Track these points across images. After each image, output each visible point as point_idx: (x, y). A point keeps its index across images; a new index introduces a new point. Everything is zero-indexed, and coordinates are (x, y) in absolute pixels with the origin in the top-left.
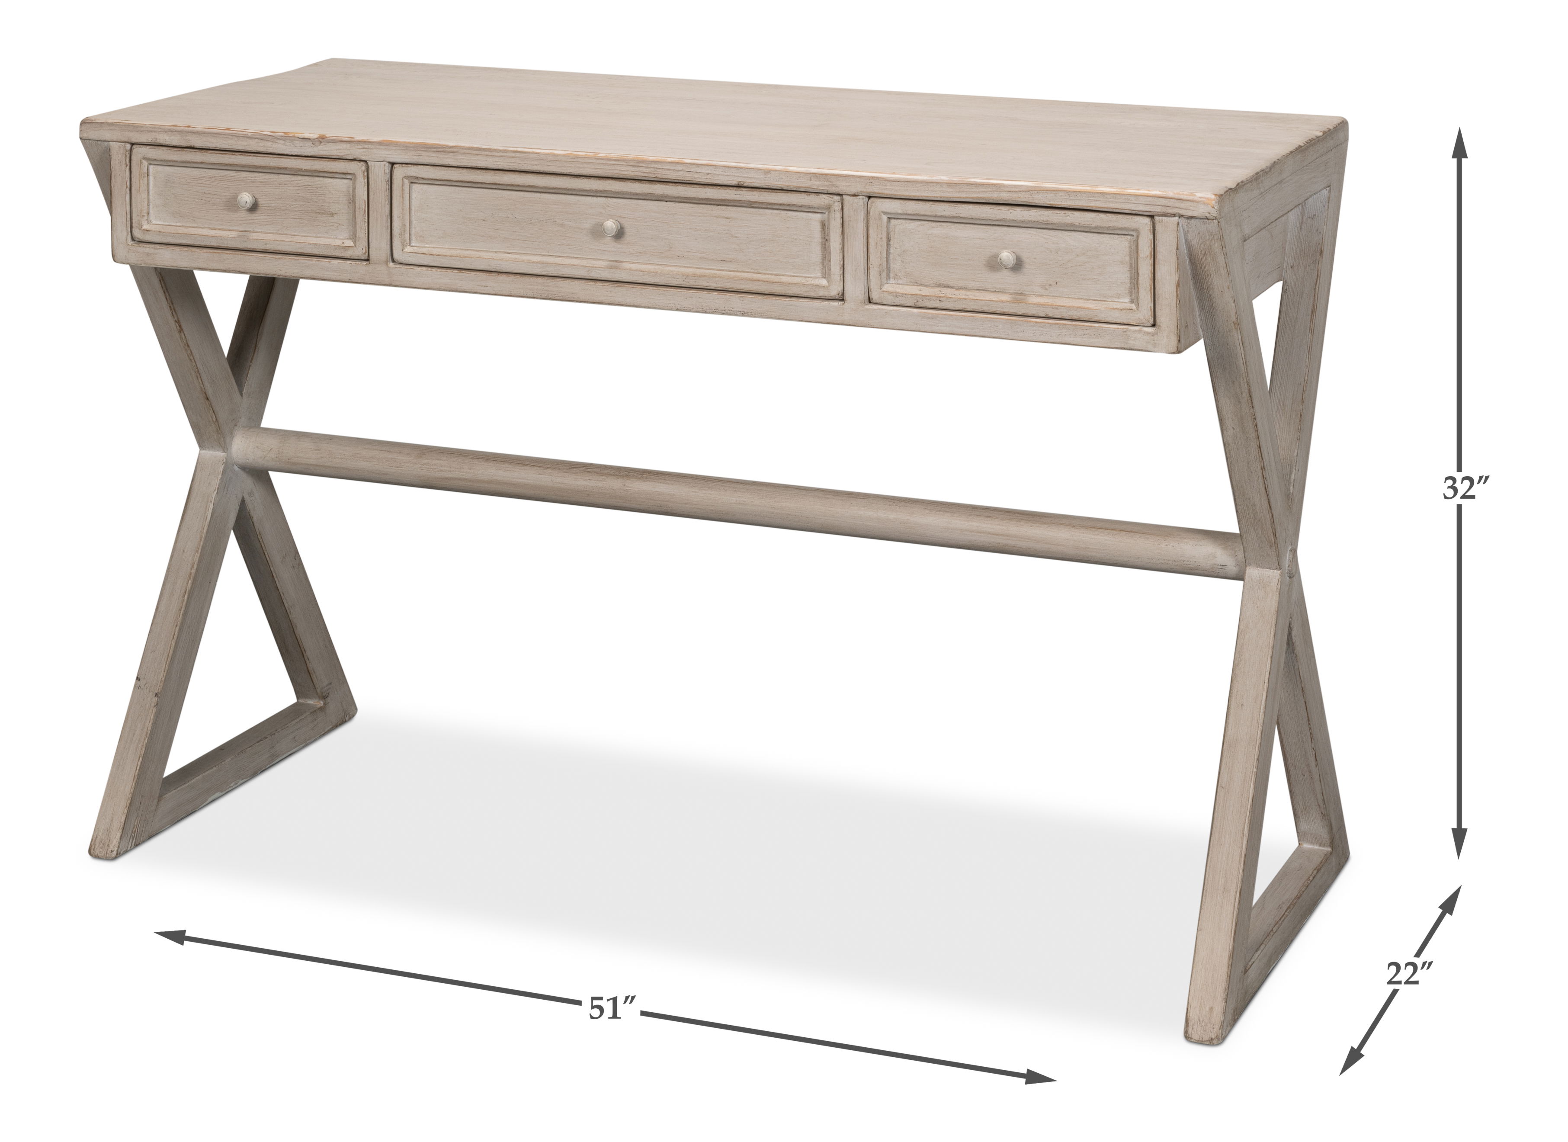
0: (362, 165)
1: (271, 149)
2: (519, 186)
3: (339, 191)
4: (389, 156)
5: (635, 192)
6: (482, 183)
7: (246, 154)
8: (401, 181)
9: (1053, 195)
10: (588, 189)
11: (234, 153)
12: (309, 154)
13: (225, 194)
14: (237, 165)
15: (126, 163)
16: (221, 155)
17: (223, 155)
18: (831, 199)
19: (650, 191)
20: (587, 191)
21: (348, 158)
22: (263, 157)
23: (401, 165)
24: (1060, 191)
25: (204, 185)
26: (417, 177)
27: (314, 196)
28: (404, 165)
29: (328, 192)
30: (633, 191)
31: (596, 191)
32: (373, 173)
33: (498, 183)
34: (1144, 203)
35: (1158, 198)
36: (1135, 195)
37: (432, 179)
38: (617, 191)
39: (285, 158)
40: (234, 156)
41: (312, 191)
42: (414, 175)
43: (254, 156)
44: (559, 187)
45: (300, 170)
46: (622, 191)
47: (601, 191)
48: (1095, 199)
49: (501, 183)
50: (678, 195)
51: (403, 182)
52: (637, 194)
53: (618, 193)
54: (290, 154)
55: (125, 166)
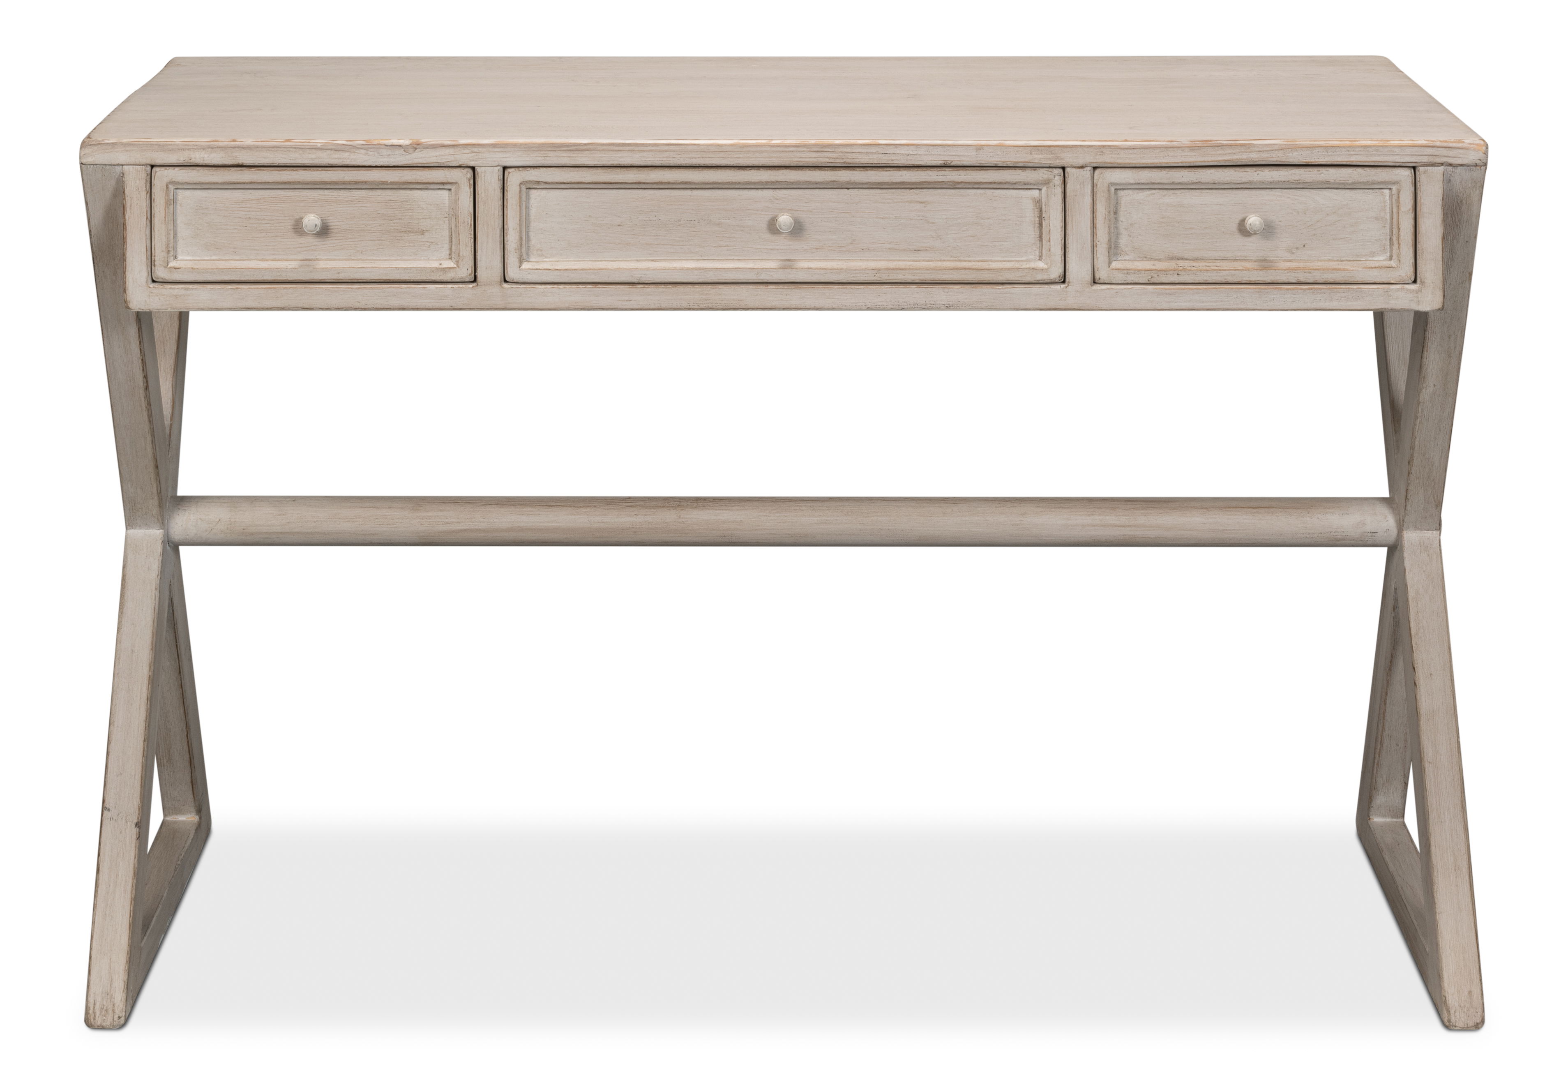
0: (467, 172)
1: (348, 160)
2: (669, 183)
3: (431, 205)
4: (505, 159)
5: (815, 180)
6: (622, 183)
7: (312, 169)
8: (519, 187)
9: (1308, 152)
10: (757, 181)
11: (294, 169)
12: (400, 164)
13: (277, 218)
14: (299, 183)
15: (146, 190)
16: (277, 172)
17: (280, 172)
18: (1051, 173)
19: (833, 178)
20: (754, 183)
21: (451, 165)
22: (335, 170)
23: (517, 169)
24: (1317, 147)
25: (248, 209)
26: (539, 182)
27: (397, 212)
28: (521, 169)
29: (416, 206)
30: (813, 180)
31: (767, 183)
32: (483, 181)
33: (643, 181)
34: (1409, 154)
35: (1425, 148)
36: (1399, 146)
37: (557, 183)
38: (792, 181)
39: (364, 170)
40: (295, 172)
41: (395, 206)
42: (535, 180)
43: (322, 170)
44: (720, 181)
45: (385, 183)
46: (799, 181)
47: (772, 183)
48: (1356, 153)
49: (646, 181)
50: (867, 181)
51: (520, 188)
52: (816, 183)
53: (793, 183)
54: (374, 164)
55: (145, 193)
